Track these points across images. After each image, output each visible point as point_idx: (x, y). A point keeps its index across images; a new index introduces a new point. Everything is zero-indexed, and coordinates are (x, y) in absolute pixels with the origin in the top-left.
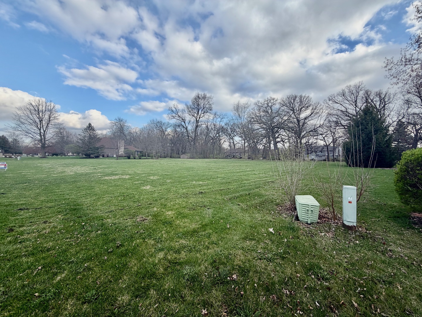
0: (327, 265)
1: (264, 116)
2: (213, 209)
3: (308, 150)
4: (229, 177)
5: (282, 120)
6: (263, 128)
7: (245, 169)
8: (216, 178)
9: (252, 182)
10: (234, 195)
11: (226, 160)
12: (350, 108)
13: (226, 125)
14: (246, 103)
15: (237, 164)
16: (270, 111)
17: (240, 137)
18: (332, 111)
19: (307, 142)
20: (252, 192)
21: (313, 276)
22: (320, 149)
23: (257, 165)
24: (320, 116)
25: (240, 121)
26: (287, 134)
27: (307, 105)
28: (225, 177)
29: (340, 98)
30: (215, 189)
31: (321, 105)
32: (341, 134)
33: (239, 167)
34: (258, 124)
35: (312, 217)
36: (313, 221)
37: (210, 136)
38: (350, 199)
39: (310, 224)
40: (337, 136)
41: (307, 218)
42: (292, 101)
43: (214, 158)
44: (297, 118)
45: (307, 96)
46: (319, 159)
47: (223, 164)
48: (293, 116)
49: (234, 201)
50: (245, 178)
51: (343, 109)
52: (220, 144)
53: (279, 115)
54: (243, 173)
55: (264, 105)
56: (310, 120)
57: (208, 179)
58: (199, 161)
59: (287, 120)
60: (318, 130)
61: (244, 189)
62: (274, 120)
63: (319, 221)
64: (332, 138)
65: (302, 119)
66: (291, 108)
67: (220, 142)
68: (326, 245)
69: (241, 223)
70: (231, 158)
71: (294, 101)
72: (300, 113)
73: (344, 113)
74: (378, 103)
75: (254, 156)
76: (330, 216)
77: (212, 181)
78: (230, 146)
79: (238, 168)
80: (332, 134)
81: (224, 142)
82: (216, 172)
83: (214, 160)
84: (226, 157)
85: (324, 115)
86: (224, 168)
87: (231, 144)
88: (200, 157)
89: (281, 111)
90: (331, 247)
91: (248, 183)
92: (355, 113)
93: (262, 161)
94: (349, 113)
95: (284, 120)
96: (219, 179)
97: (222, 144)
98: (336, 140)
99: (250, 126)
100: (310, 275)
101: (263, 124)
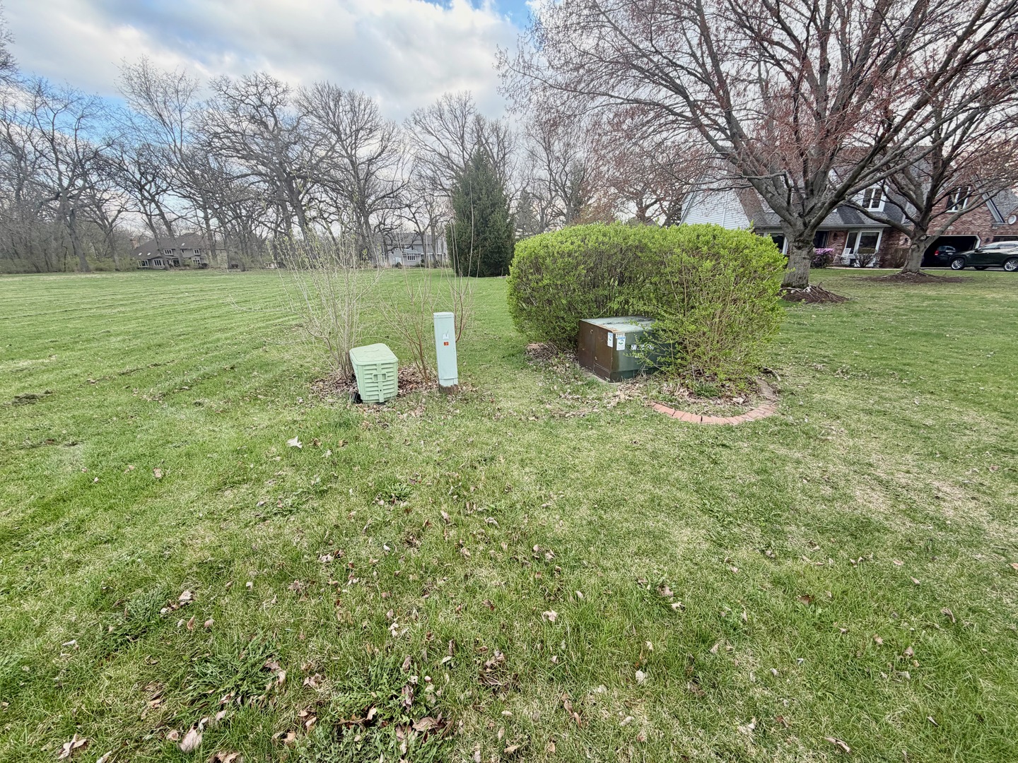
0: (407, 471)
1: (255, 134)
2: (95, 439)
3: (385, 242)
4: (159, 330)
5: (312, 155)
6: (260, 174)
7: (219, 298)
8: (104, 337)
9: (241, 333)
10: (178, 380)
11: (145, 274)
12: (454, 150)
13: (109, 145)
14: (179, 74)
15: (189, 286)
16: (271, 122)
17: (185, 197)
18: (423, 152)
19: (380, 223)
20: (240, 360)
21: (382, 502)
22: (409, 240)
23: (259, 285)
24: (401, 160)
25: (171, 140)
26: (332, 199)
27: (368, 125)
28: (142, 329)
29: (435, 124)
30: (98, 375)
31: (399, 132)
32: (443, 209)
33: (196, 294)
34: (239, 158)
35: (385, 388)
36: (389, 396)
37: (45, 186)
38: (445, 339)
39: (383, 404)
40: (437, 212)
41: (377, 393)
42: (332, 104)
43: (88, 271)
44: (350, 157)
45: (366, 97)
46: (409, 264)
47: (134, 290)
48: (338, 147)
49: (183, 396)
50: (219, 323)
51: (442, 150)
52: (104, 218)
53: (300, 139)
54: (210, 310)
55: (247, 97)
56: (381, 168)
57: (65, 347)
58: (12, 284)
59: (323, 158)
60: (400, 195)
61: (216, 356)
62: (290, 155)
63: (401, 391)
64: (427, 216)
65: (362, 160)
66: (332, 126)
67: (100, 210)
68: (409, 435)
69: (204, 452)
70: (166, 269)
71: (335, 105)
72: (355, 143)
73: (445, 161)
74: (495, 150)
75: (246, 260)
76: (420, 377)
77: (80, 350)
78: (150, 225)
79: (194, 299)
80: (429, 207)
81: (119, 212)
82: (101, 316)
83: (89, 276)
84: (146, 265)
85: (409, 157)
86: (136, 300)
87: (154, 220)
88: (14, 268)
89: (306, 127)
90: (418, 434)
91: (226, 339)
92: (462, 164)
93: (275, 274)
94: (452, 163)
95: (317, 159)
96: (113, 339)
97: (114, 220)
98: (437, 221)
99: (214, 165)
100: (376, 502)
101: (258, 160)
